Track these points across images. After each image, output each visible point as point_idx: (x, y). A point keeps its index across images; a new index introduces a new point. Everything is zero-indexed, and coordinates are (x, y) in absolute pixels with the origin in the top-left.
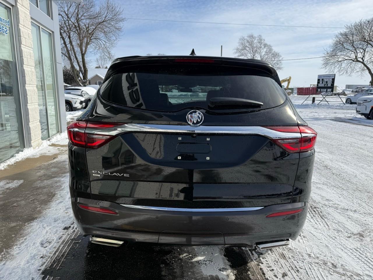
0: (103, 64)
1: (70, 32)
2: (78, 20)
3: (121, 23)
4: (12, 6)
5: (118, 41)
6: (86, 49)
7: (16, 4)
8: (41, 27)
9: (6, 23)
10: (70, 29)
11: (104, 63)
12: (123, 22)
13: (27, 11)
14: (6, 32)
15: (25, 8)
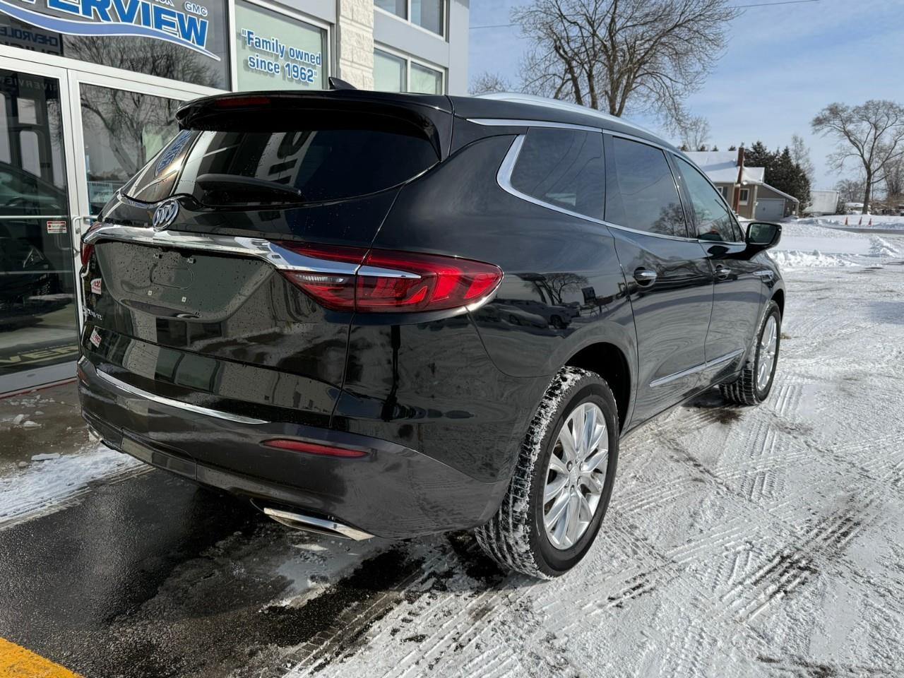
0: (698, 140)
1: (594, 64)
2: (612, 32)
3: (723, 24)
4: (331, 24)
5: (709, 73)
6: (623, 101)
7: (338, 20)
8: (410, 59)
9: (313, 60)
10: (595, 55)
11: (702, 137)
12: (729, 21)
13: (367, 31)
14: (311, 78)
15: (359, 25)
